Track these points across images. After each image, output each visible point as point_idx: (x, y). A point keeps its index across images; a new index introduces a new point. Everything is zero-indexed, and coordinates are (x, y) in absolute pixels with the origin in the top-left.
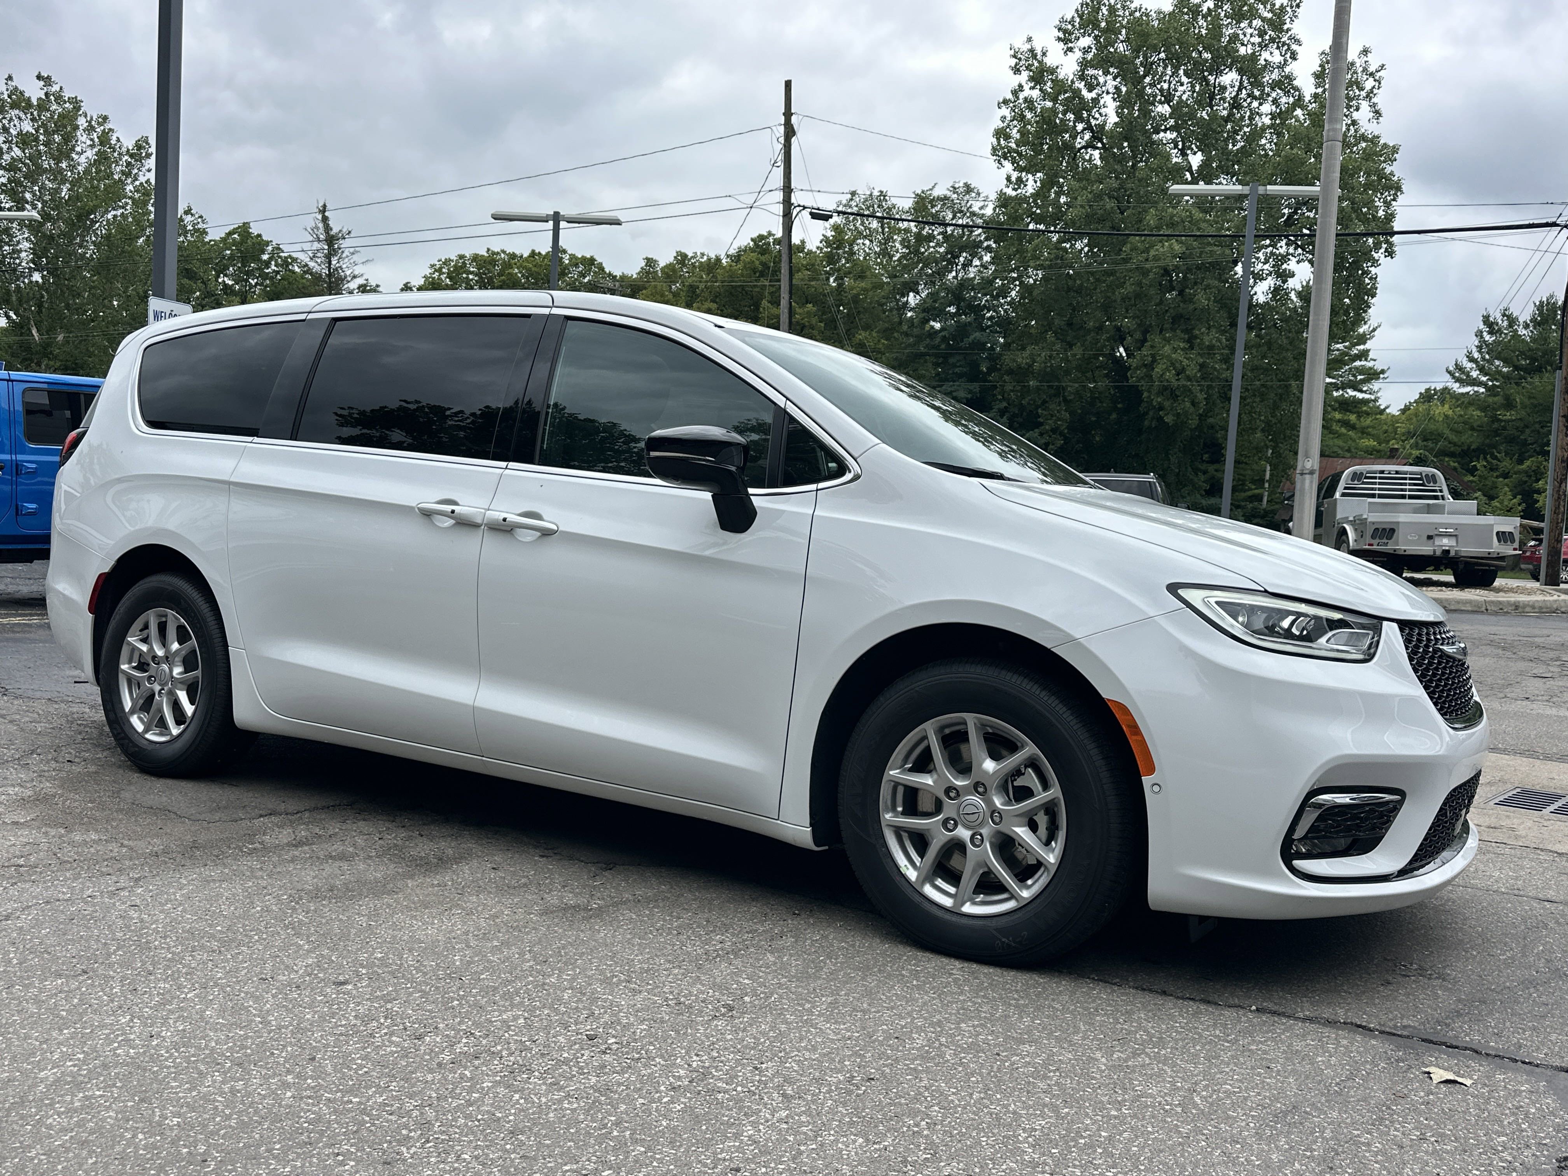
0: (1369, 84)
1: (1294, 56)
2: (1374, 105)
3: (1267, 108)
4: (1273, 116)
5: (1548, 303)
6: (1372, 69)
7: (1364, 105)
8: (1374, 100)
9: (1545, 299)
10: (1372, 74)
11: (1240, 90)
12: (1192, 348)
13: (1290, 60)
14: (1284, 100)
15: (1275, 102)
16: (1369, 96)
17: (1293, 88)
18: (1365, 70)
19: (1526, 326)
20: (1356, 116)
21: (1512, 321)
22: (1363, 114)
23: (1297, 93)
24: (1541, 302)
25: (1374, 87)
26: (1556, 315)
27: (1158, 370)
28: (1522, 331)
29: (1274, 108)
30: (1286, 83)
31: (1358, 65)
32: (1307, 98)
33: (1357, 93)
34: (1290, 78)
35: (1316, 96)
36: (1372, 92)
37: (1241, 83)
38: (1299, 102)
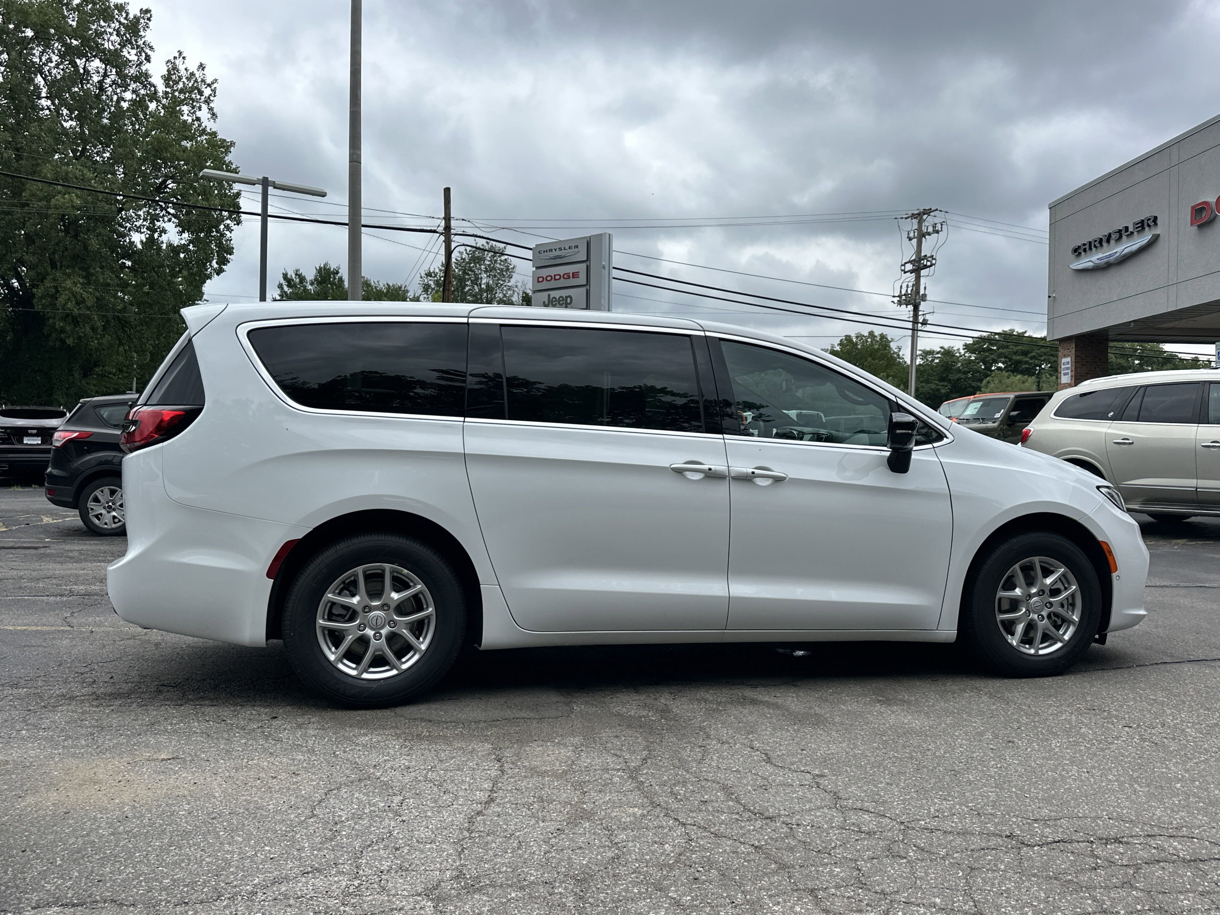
0: (207, 92)
1: (148, 59)
2: (211, 109)
3: (128, 95)
4: (133, 102)
5: (325, 269)
6: (209, 81)
7: (204, 107)
8: (211, 105)
9: (322, 266)
10: (209, 85)
11: (105, 75)
12: (89, 283)
13: (145, 62)
14: (142, 92)
15: (134, 92)
16: (208, 101)
17: (150, 84)
18: (203, 81)
19: (312, 284)
20: (199, 114)
21: (302, 279)
22: (204, 114)
23: (153, 89)
24: (320, 268)
25: (211, 95)
26: (330, 277)
27: (61, 300)
28: (310, 287)
29: (134, 96)
30: (143, 78)
31: (197, 76)
32: (160, 94)
33: (198, 97)
34: (147, 75)
35: (166, 93)
36: (209, 98)
37: (106, 69)
38: (154, 96)
